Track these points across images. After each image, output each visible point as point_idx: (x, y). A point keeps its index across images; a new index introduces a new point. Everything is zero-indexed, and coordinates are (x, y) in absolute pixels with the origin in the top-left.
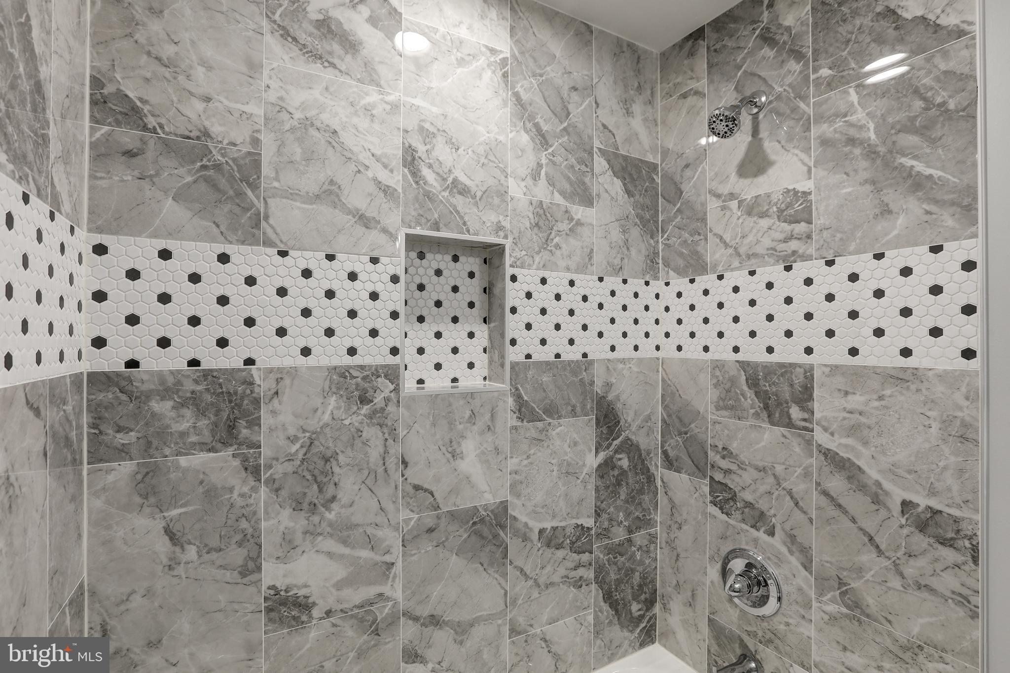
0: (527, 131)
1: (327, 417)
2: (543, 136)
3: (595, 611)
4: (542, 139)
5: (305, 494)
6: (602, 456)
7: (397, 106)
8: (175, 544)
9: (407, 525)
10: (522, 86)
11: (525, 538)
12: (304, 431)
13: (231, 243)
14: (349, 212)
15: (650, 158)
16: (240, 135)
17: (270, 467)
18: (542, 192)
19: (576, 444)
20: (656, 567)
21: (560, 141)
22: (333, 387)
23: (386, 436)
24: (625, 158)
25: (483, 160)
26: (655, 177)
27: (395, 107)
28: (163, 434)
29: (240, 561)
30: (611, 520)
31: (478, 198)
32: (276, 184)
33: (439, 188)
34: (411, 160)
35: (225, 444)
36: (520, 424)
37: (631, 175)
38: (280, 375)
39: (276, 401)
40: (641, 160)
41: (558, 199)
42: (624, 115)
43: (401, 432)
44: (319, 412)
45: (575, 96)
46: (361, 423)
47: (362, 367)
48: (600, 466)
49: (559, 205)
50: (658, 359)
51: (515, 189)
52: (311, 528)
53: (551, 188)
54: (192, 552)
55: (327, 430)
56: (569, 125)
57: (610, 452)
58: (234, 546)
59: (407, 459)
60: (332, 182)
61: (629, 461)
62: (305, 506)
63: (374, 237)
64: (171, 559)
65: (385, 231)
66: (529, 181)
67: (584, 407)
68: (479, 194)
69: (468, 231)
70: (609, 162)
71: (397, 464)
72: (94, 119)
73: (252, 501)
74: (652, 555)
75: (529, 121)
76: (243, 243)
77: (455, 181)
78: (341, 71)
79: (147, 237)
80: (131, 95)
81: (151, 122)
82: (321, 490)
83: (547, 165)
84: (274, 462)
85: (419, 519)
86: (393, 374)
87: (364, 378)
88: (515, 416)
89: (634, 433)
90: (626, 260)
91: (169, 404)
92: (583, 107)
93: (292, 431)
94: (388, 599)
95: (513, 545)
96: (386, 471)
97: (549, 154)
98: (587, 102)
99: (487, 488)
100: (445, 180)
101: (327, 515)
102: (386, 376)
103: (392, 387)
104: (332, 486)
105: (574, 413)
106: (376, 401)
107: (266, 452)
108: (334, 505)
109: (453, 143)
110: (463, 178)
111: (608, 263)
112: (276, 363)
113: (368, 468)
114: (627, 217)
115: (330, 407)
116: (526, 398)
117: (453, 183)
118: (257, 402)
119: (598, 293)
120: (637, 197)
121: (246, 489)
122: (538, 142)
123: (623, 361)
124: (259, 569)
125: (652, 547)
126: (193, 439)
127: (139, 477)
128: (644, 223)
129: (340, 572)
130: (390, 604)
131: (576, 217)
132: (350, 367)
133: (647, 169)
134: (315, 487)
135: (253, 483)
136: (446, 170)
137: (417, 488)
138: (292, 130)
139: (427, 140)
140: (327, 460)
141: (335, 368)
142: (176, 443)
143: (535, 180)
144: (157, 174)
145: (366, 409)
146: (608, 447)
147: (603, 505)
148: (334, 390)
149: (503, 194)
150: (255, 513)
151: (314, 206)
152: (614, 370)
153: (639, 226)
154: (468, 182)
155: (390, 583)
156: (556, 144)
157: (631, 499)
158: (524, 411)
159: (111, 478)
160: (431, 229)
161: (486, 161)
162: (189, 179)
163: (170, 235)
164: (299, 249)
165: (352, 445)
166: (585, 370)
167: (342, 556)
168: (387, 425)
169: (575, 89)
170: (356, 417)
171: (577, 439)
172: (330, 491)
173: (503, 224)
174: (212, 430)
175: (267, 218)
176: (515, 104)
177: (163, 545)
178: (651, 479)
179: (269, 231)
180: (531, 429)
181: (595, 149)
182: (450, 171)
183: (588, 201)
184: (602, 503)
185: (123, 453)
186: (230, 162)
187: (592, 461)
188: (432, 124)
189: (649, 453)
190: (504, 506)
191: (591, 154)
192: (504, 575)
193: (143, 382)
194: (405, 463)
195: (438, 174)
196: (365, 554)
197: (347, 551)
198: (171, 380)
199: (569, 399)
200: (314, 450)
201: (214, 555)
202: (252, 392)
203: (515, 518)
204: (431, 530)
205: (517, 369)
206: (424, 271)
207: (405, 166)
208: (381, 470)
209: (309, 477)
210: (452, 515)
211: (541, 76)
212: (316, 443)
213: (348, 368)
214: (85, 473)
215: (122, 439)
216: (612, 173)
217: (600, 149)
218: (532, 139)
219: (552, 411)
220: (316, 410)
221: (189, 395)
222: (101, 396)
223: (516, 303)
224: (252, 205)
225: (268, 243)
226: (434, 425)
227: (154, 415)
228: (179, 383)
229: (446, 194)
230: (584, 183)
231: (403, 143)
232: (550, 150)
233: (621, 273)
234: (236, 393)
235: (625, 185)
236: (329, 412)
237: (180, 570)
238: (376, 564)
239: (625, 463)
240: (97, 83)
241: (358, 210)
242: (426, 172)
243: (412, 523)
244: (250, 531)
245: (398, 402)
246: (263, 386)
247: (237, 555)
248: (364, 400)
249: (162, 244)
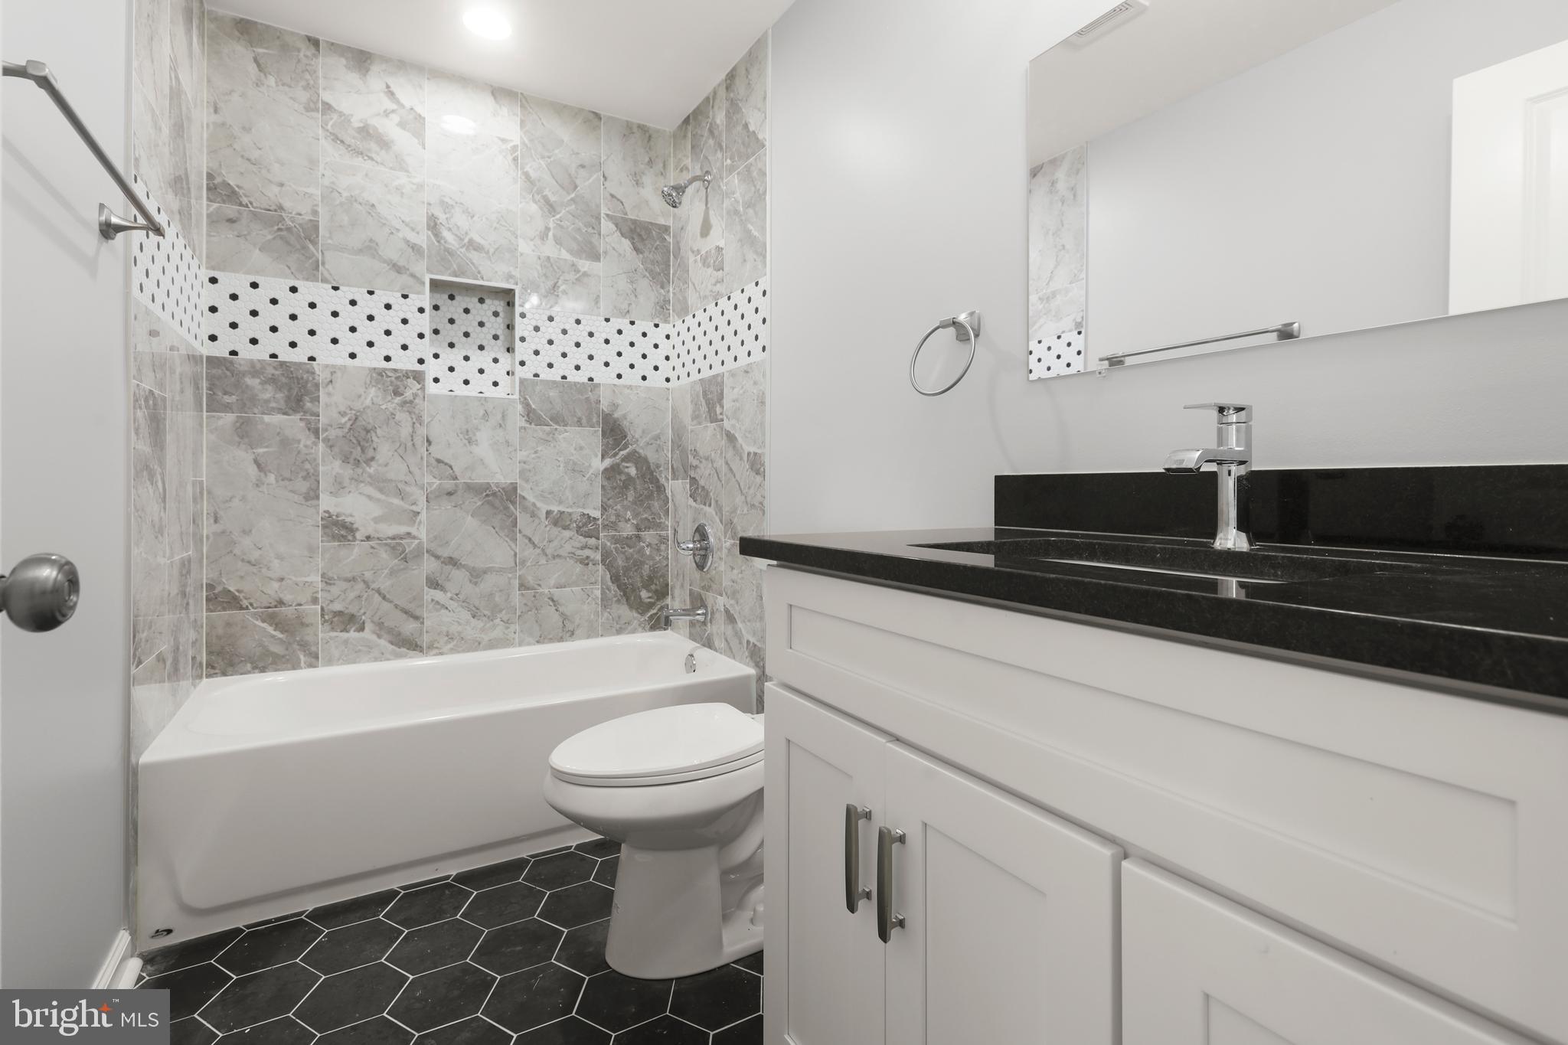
0: (535, 202)
1: (368, 402)
2: (551, 206)
3: (602, 588)
4: (551, 208)
5: (351, 452)
6: (608, 462)
7: (422, 186)
8: (260, 471)
9: (431, 487)
10: (531, 167)
11: (533, 515)
12: (351, 409)
13: (298, 279)
14: (385, 261)
15: (661, 221)
16: (305, 209)
17: (326, 430)
18: (550, 249)
19: (581, 448)
20: (667, 565)
21: (567, 209)
22: (373, 381)
23: (414, 420)
24: (634, 222)
25: (495, 225)
26: (667, 237)
27: (420, 187)
28: (253, 399)
29: (304, 490)
30: (618, 516)
31: (491, 254)
32: (330, 241)
33: (458, 246)
34: (433, 225)
35: (295, 411)
36: (528, 425)
37: (640, 235)
38: (333, 370)
39: (330, 386)
40: (651, 223)
41: (565, 255)
42: (633, 185)
43: (426, 419)
44: (363, 397)
45: (583, 172)
46: (395, 409)
47: (395, 370)
48: (606, 470)
49: (566, 260)
50: (669, 389)
51: (524, 247)
52: (356, 477)
53: (558, 247)
54: (272, 478)
55: (368, 411)
56: (576, 196)
57: (617, 459)
58: (301, 479)
59: (431, 439)
60: (371, 240)
61: (637, 469)
62: (351, 461)
63: (405, 279)
64: (257, 480)
65: (413, 276)
66: (538, 241)
67: (589, 420)
68: (492, 251)
69: (482, 278)
70: (617, 225)
71: (423, 442)
72: (209, 199)
73: (313, 451)
74: (662, 553)
75: (538, 194)
76: (307, 280)
77: (471, 241)
78: (377, 162)
79: (244, 273)
80: (231, 183)
81: (245, 200)
82: (363, 451)
83: (554, 228)
84: (329, 428)
85: (440, 484)
86: (418, 377)
87: (397, 378)
88: (524, 419)
89: (642, 448)
90: (633, 306)
91: (258, 381)
92: (591, 181)
93: (342, 409)
94: (414, 538)
95: (522, 520)
96: (413, 445)
97: (557, 219)
98: (595, 176)
99: (499, 471)
100: (462, 240)
101: (368, 469)
102: (414, 378)
103: (419, 386)
104: (371, 450)
105: (579, 423)
106: (406, 395)
107: (323, 420)
108: (373, 463)
109: (469, 213)
110: (477, 239)
111: (615, 307)
112: (330, 361)
113: (400, 441)
114: (636, 270)
115: (371, 396)
116: (533, 406)
117: (469, 242)
118: (317, 386)
119: (605, 330)
120: (646, 254)
121: (309, 443)
122: (546, 210)
123: (630, 387)
124: (317, 497)
125: (663, 547)
126: (273, 405)
127: (238, 424)
128: (654, 276)
129: (377, 511)
130: (417, 541)
131: (582, 270)
132: (386, 369)
133: (658, 231)
134: (359, 448)
135: (314, 440)
136: (463, 233)
137: (439, 461)
138: (341, 204)
139: (447, 210)
140: (368, 431)
141: (375, 369)
142: (261, 406)
143: (543, 240)
144: (249, 233)
145: (398, 400)
146: (615, 455)
147: (610, 502)
148: (374, 384)
149: (513, 250)
150: (315, 460)
151: (358, 257)
152: (621, 394)
153: (648, 277)
154: (482, 242)
155: (416, 527)
156: (564, 211)
157: (639, 501)
158: (531, 416)
159: (220, 423)
160: (450, 275)
161: (498, 226)
162: (270, 237)
163: (257, 273)
164: (348, 286)
165: (388, 424)
166: (591, 391)
167: (379, 500)
168: (414, 413)
169: (583, 166)
170: (392, 404)
171: (584, 445)
172: (370, 453)
173: (513, 273)
174: (286, 401)
175: (323, 264)
176: (525, 182)
177: (252, 470)
178: (660, 489)
179: (326, 274)
180: (540, 431)
181: (602, 215)
182: (466, 233)
183: (596, 257)
184: (609, 500)
185: (227, 408)
186: (298, 227)
187: (599, 465)
188: (451, 198)
189: (658, 466)
190: (514, 488)
191: (598, 219)
192: (515, 540)
193: (240, 365)
194: (429, 442)
195: (456, 235)
196: (396, 501)
197: (383, 497)
198: (258, 366)
199: (575, 412)
200: (358, 423)
201: (287, 483)
202: (314, 379)
203: (524, 498)
204: (450, 494)
205: (525, 383)
206: (454, 309)
207: (428, 229)
208: (410, 444)
209: (355, 441)
210: (469, 487)
211: (549, 157)
212: (360, 418)
213: (384, 370)
214: (205, 417)
215: (227, 399)
216: (620, 235)
217: (607, 215)
218: (541, 208)
219: (558, 419)
220: (360, 396)
221: (270, 376)
222: (214, 371)
223: (525, 334)
224: (314, 255)
225: (324, 281)
226: (453, 417)
227: (247, 386)
228: (263, 368)
229: (463, 250)
230: (591, 243)
231: (427, 213)
232: (558, 216)
233: (628, 316)
234: (302, 378)
235: (633, 244)
236: (369, 399)
237: (264, 488)
238: (406, 510)
239: (633, 471)
240: (210, 176)
241: (391, 260)
242: (446, 234)
243: (435, 486)
244: (312, 471)
245: (424, 397)
246: (322, 376)
247: (303, 486)
248: (397, 393)
249: (253, 279)
